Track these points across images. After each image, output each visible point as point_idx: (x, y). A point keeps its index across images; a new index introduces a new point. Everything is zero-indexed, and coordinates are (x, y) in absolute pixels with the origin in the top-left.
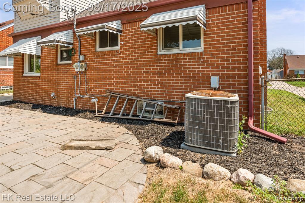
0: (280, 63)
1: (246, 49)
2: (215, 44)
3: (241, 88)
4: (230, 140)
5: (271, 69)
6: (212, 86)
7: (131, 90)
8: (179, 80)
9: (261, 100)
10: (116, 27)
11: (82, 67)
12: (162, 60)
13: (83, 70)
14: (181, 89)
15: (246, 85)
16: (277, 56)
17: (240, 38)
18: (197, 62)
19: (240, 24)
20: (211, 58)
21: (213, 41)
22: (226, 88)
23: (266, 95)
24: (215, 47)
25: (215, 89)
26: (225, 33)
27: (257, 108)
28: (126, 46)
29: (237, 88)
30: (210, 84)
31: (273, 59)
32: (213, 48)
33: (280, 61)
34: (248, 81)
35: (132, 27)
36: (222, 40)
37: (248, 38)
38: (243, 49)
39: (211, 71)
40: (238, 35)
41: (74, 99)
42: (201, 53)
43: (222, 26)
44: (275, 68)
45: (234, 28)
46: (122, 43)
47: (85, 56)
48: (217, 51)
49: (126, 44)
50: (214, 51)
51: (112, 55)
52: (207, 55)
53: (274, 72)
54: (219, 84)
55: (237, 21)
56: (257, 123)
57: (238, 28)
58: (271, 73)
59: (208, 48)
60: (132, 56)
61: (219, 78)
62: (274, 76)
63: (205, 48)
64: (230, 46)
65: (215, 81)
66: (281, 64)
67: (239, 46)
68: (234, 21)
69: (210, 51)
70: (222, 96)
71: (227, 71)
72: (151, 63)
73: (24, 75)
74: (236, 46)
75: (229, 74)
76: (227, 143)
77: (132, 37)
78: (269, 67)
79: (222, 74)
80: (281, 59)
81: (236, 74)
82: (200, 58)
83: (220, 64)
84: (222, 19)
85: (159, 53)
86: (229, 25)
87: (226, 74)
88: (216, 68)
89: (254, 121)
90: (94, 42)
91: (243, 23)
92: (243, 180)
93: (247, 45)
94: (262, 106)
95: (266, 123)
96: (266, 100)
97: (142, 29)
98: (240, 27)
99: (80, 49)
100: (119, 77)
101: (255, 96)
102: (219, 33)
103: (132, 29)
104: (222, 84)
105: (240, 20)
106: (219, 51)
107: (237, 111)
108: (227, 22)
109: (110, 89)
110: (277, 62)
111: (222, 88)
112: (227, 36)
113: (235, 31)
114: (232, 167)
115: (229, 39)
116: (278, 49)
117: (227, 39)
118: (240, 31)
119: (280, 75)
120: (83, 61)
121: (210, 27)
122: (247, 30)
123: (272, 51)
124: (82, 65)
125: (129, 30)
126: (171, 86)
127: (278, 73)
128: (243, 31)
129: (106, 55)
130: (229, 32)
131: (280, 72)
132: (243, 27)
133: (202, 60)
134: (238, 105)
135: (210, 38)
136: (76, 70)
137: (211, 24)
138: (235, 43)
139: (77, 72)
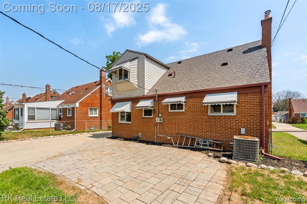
0: (285, 105)
1: (261, 115)
2: (243, 112)
3: (257, 134)
4: (256, 156)
5: (276, 110)
6: (242, 133)
7: (192, 133)
8: (222, 129)
9: (269, 140)
10: (184, 101)
11: (161, 120)
12: (211, 119)
13: (162, 122)
14: (223, 134)
15: (261, 133)
16: (282, 98)
17: (257, 110)
18: (232, 120)
19: (257, 103)
20: (240, 119)
21: (241, 110)
22: (249, 134)
23: (271, 139)
24: (243, 114)
25: (243, 135)
26: (248, 107)
27: (267, 144)
28: (188, 110)
29: (255, 134)
30: (240, 132)
31: (278, 101)
32: (242, 114)
33: (285, 103)
34: (262, 131)
35: (192, 100)
36: (247, 110)
37: (262, 110)
38: (259, 115)
39: (240, 125)
40: (256, 108)
41: (155, 137)
42: (235, 116)
43: (247, 103)
44: (280, 111)
45: (254, 105)
46: (186, 108)
47: (162, 114)
48: (244, 115)
49: (188, 109)
50: (242, 115)
51: (179, 114)
52: (238, 117)
53: (279, 114)
54: (245, 132)
55: (256, 101)
56: (266, 151)
57: (256, 105)
58: (275, 115)
59: (239, 114)
60: (192, 116)
61: (245, 129)
62: (278, 118)
63: (237, 114)
64: (251, 114)
65: (243, 131)
66: (287, 106)
67: (256, 114)
68: (254, 101)
69: (240, 115)
70: (250, 138)
71: (250, 126)
72: (204, 120)
73: (119, 122)
74: (255, 114)
75: (251, 127)
76: (254, 157)
77: (192, 106)
78: (274, 109)
79: (247, 127)
80: (287, 101)
81: (255, 127)
82: (234, 119)
83: (246, 122)
84: (247, 100)
85: (209, 115)
86: (251, 103)
87: (249, 127)
88: (243, 124)
89: (265, 151)
90: (167, 107)
91: (259, 103)
92: (263, 167)
93: (261, 114)
94: (269, 144)
95: (271, 152)
96: (271, 141)
97: (203, 105)
98: (257, 104)
99: (159, 110)
100: (184, 126)
101: (265, 139)
102: (245, 107)
103: (192, 101)
104: (246, 132)
105: (257, 101)
106: (245, 115)
107: (259, 145)
108: (250, 101)
109: (179, 132)
110: (282, 104)
111: (247, 134)
112: (250, 108)
113: (255, 106)
114: (258, 164)
115: (251, 110)
116: (284, 92)
117: (250, 110)
118: (257, 106)
119: (285, 118)
120: (160, 117)
121: (240, 103)
122: (261, 106)
123: (277, 94)
124: (161, 119)
125: (191, 102)
126: (217, 132)
127: (283, 116)
128: (259, 106)
129: (176, 114)
130: (251, 106)
131: (285, 114)
132: (259, 104)
133: (235, 120)
134: (259, 142)
135: (240, 109)
136: (157, 122)
137: (241, 102)
138: (254, 112)
139: (157, 123)
